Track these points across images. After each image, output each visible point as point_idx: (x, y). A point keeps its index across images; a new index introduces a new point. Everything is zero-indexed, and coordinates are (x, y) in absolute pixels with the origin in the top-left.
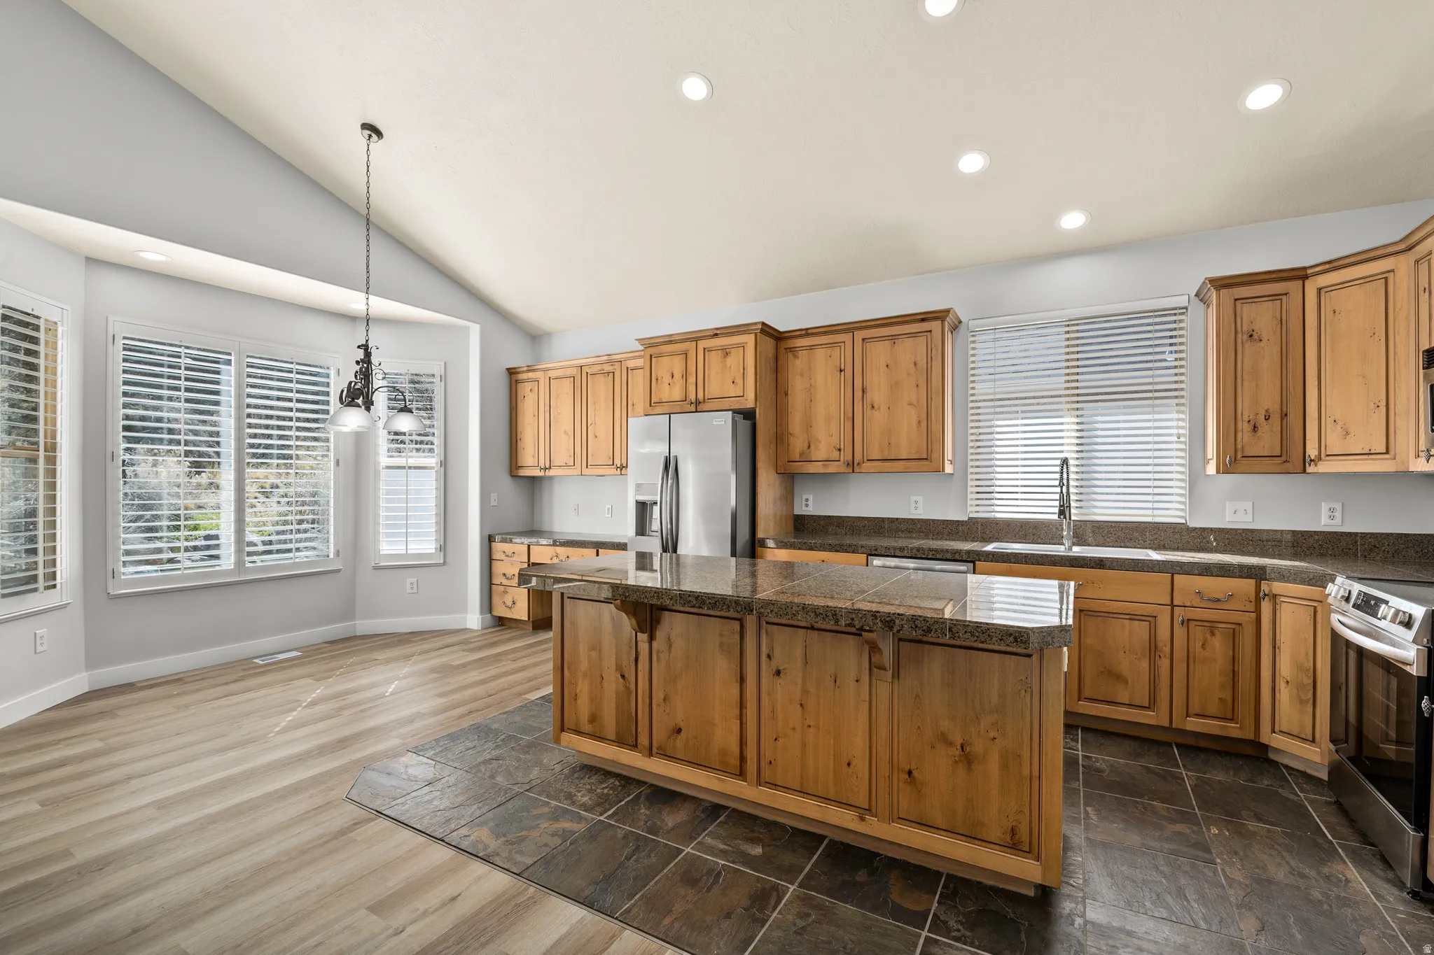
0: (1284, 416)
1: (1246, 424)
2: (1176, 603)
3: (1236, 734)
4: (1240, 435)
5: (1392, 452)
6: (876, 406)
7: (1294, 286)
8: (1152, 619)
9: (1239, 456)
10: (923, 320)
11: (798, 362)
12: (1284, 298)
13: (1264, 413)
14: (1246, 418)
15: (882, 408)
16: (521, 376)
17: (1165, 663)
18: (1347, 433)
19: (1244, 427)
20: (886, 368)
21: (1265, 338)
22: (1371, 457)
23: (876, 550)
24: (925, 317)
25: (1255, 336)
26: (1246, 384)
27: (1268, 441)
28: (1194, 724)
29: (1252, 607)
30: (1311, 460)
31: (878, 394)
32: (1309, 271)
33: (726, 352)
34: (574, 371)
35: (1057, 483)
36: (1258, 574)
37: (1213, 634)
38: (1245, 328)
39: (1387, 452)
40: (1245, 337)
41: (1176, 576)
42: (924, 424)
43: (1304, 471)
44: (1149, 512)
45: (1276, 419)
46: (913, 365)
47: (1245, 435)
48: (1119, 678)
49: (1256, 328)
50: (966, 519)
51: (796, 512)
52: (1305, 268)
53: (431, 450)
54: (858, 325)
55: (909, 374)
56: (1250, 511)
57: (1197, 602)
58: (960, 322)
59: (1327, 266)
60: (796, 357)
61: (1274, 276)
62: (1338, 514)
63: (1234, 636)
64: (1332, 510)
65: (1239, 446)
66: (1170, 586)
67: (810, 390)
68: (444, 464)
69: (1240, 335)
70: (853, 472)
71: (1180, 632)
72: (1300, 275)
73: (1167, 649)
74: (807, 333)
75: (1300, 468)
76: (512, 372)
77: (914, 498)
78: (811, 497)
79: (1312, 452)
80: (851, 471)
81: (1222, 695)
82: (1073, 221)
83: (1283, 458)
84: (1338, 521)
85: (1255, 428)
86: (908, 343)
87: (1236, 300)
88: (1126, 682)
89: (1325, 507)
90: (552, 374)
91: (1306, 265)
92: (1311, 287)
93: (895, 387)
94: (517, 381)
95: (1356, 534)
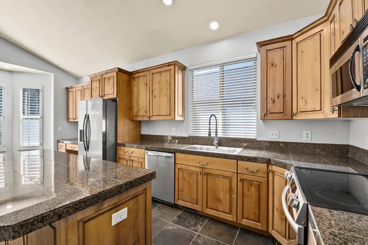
0: (284, 96)
1: (270, 100)
2: (238, 172)
3: (260, 228)
4: (268, 105)
5: (322, 110)
6: (156, 96)
7: (288, 43)
8: (230, 179)
9: (268, 113)
10: (169, 65)
11: (135, 82)
12: (285, 48)
13: (277, 95)
14: (271, 98)
16: (70, 90)
17: (235, 196)
18: (306, 102)
19: (270, 101)
20: (158, 83)
21: (277, 64)
22: (315, 112)
24: (169, 64)
25: (274, 65)
26: (271, 84)
27: (278, 107)
28: (245, 222)
29: (265, 176)
30: (294, 114)
31: (156, 92)
32: (294, 36)
33: (109, 79)
34: (81, 88)
35: (208, 123)
36: (268, 162)
37: (251, 186)
38: (270, 62)
39: (321, 110)
40: (271, 65)
41: (239, 161)
43: (292, 119)
44: (245, 134)
45: (281, 98)
46: (166, 82)
47: (270, 105)
48: (219, 200)
49: (274, 61)
51: (142, 133)
52: (292, 36)
53: (38, 113)
54: (151, 68)
55: (165, 85)
56: (277, 134)
57: (246, 172)
58: (186, 67)
59: (299, 33)
60: (135, 80)
61: (280, 40)
62: (310, 136)
63: (259, 187)
64: (307, 134)
65: (268, 109)
66: (236, 166)
67: (138, 92)
68: (42, 118)
69: (268, 65)
71: (240, 184)
72: (290, 38)
73: (235, 191)
74: (138, 72)
75: (290, 118)
76: (67, 89)
77: (173, 129)
78: (145, 128)
79: (295, 111)
81: (255, 212)
82: (214, 26)
83: (284, 113)
84: (310, 138)
85: (274, 102)
86: (164, 74)
87: (267, 51)
88: (221, 202)
89: (305, 133)
90: (76, 89)
91: (292, 34)
92: (294, 42)
93: (161, 90)
94: (68, 92)
95: (316, 144)
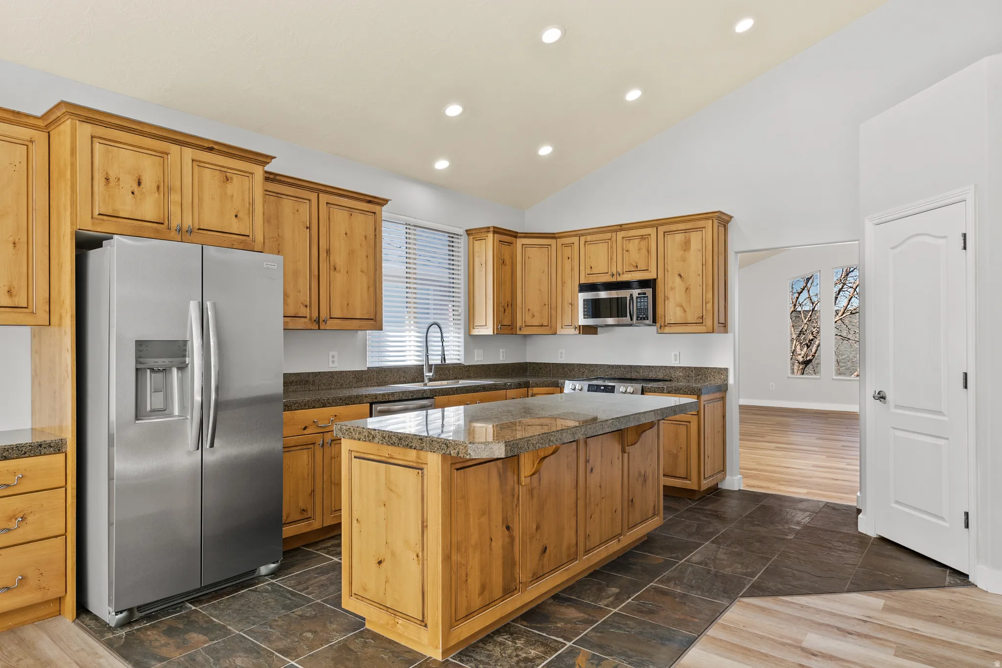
0: (512, 305)
4: (500, 314)
5: (550, 325)
6: (338, 268)
9: (500, 325)
10: (370, 202)
12: (512, 245)
13: (507, 303)
14: (502, 305)
15: (342, 271)
18: (534, 316)
19: (502, 310)
20: (345, 236)
22: (542, 327)
23: (376, 398)
25: (505, 263)
26: (502, 287)
27: (508, 318)
30: (519, 328)
31: (339, 258)
32: (519, 235)
38: (502, 257)
39: (548, 325)
40: (502, 262)
42: (372, 289)
43: (517, 333)
45: (510, 307)
46: (364, 238)
47: (502, 314)
49: (505, 258)
50: (366, 369)
52: (517, 233)
54: (323, 188)
55: (361, 245)
65: (500, 320)
67: (277, 240)
69: (500, 260)
70: (319, 329)
72: (515, 235)
77: (331, 353)
79: (519, 324)
80: (317, 328)
83: (511, 327)
85: (505, 311)
86: (361, 218)
91: (517, 231)
92: (520, 242)
93: (351, 254)
